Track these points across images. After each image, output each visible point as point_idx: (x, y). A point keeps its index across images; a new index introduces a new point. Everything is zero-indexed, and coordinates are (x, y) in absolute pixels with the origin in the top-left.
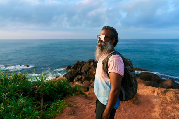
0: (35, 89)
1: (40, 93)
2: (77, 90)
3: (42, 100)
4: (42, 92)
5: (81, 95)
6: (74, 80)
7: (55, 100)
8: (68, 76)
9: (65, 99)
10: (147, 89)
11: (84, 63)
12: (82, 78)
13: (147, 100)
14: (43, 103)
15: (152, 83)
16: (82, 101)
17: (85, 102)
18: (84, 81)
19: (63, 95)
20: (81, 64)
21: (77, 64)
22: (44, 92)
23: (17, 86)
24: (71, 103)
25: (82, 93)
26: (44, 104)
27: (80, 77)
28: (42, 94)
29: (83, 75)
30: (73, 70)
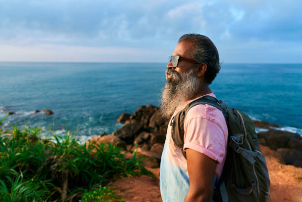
0: (54, 161)
1: (61, 171)
2: (137, 166)
3: (65, 186)
4: (66, 168)
5: (144, 176)
6: (135, 142)
7: (92, 184)
8: (124, 133)
9: (110, 183)
10: (283, 172)
11: (155, 109)
12: (149, 137)
13: (285, 199)
14: (67, 190)
15: (291, 153)
16: (146, 190)
17: (151, 193)
18: (154, 143)
19: (108, 176)
20: (149, 111)
21: (141, 111)
22: (69, 167)
23: (18, 154)
24: (123, 194)
25: (145, 172)
26: (68, 193)
27: (146, 135)
28: (66, 172)
29: (152, 133)
30: (133, 122)
